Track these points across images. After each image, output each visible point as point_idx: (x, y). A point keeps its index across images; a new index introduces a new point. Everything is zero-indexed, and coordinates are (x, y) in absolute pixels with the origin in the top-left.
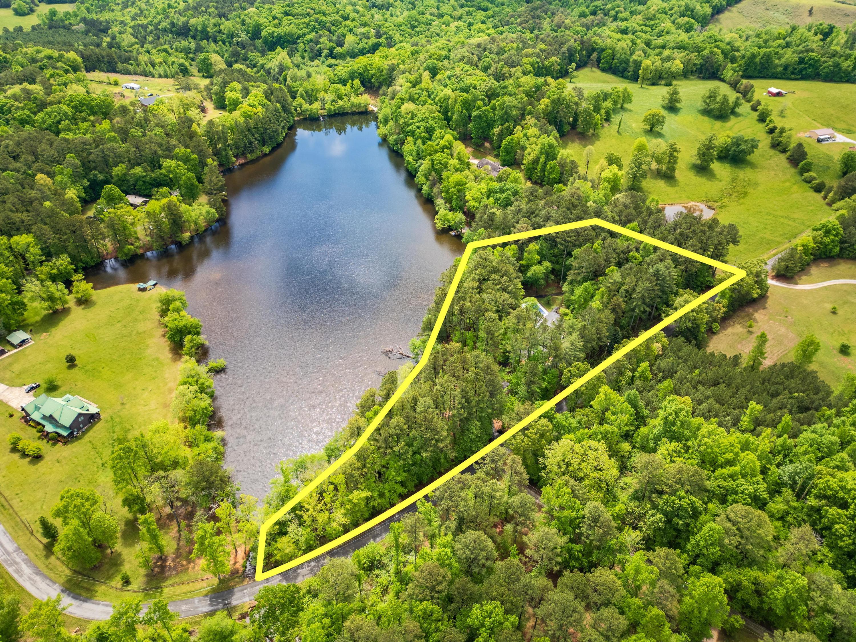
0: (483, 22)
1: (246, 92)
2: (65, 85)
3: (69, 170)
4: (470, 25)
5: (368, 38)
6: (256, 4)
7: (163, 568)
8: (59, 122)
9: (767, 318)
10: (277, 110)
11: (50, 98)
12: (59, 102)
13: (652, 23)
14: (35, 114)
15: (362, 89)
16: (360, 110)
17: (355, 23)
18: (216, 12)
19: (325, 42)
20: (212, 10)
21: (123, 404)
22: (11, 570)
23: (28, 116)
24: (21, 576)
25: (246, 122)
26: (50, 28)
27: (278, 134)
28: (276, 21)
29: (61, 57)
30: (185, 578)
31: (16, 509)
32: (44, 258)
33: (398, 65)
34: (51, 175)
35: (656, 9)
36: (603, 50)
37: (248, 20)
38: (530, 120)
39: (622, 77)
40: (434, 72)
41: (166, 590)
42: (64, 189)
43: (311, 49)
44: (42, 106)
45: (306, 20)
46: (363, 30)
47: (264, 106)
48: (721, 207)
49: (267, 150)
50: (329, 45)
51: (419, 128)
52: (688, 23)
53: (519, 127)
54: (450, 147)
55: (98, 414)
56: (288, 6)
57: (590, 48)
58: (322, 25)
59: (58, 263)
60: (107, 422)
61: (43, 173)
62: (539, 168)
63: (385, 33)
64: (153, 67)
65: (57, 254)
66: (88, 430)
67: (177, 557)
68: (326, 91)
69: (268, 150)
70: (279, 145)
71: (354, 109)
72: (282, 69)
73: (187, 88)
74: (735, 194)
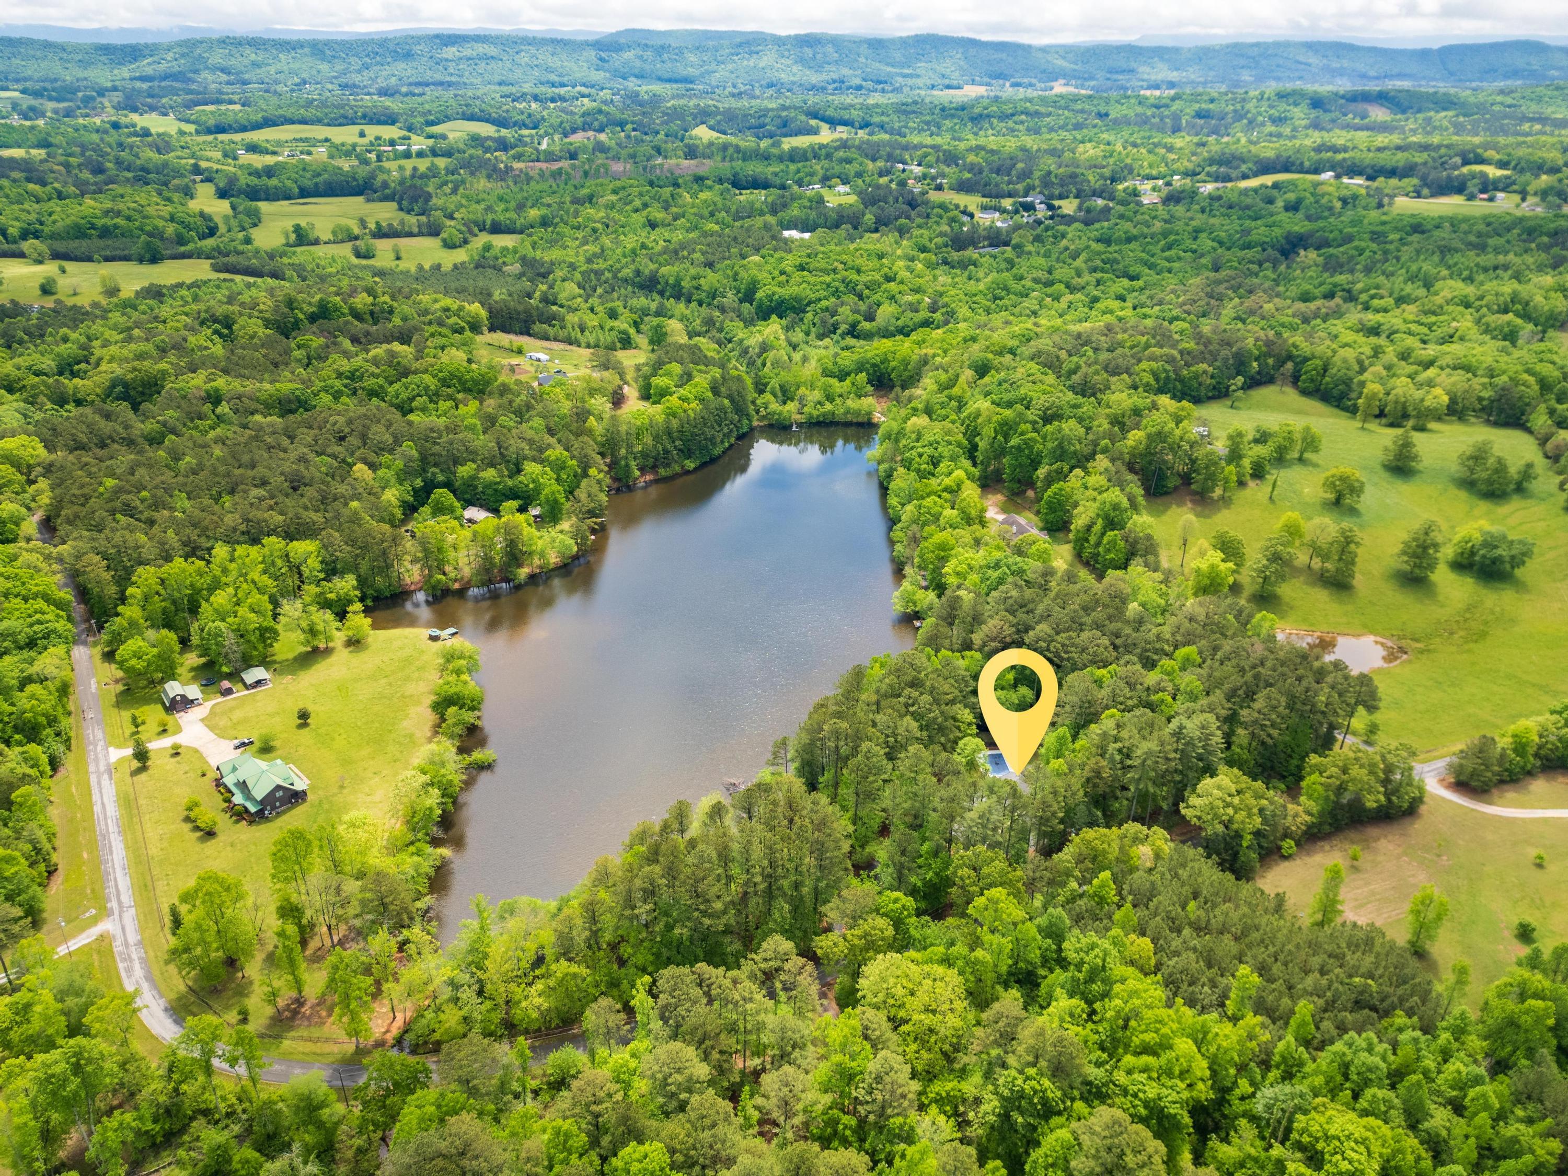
0: (1122, 298)
1: (687, 377)
2: (443, 348)
3: (400, 464)
4: (1095, 300)
5: (917, 311)
6: (763, 251)
7: (295, 1013)
8: (413, 399)
9: (1400, 850)
10: (722, 409)
11: (416, 365)
12: (426, 371)
13: (1433, 319)
14: (391, 383)
15: (869, 388)
16: (860, 419)
17: (902, 287)
18: (702, 259)
19: (846, 314)
20: (697, 255)
21: (342, 787)
22: (121, 966)
23: (381, 387)
24: (129, 977)
25: (667, 422)
26: (476, 267)
27: (714, 444)
28: (784, 278)
29: (461, 309)
30: (315, 1032)
31: (158, 893)
32: (322, 575)
33: (934, 356)
34: (373, 466)
35: (1450, 296)
36: (1306, 359)
37: (743, 274)
38: (1102, 462)
39: (1338, 406)
40: (982, 370)
41: (286, 1044)
42: (383, 488)
43: (823, 322)
44: (405, 373)
45: (828, 279)
46: (910, 298)
47: (702, 400)
48: (1422, 652)
49: (690, 465)
50: (852, 318)
51: (920, 456)
52: (1509, 323)
53: (1078, 472)
54: (954, 491)
55: (304, 793)
56: (809, 256)
57: (1284, 353)
58: (851, 287)
59: (339, 585)
60: (312, 806)
61: (366, 463)
62: (1093, 539)
63: (946, 305)
64: (582, 331)
65: (342, 573)
66: (284, 812)
67: (318, 1004)
68: (812, 388)
69: (692, 466)
70: (713, 460)
71: (849, 418)
72: (765, 348)
73: (605, 366)
74: (1462, 633)
